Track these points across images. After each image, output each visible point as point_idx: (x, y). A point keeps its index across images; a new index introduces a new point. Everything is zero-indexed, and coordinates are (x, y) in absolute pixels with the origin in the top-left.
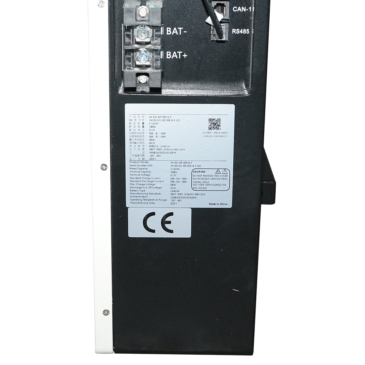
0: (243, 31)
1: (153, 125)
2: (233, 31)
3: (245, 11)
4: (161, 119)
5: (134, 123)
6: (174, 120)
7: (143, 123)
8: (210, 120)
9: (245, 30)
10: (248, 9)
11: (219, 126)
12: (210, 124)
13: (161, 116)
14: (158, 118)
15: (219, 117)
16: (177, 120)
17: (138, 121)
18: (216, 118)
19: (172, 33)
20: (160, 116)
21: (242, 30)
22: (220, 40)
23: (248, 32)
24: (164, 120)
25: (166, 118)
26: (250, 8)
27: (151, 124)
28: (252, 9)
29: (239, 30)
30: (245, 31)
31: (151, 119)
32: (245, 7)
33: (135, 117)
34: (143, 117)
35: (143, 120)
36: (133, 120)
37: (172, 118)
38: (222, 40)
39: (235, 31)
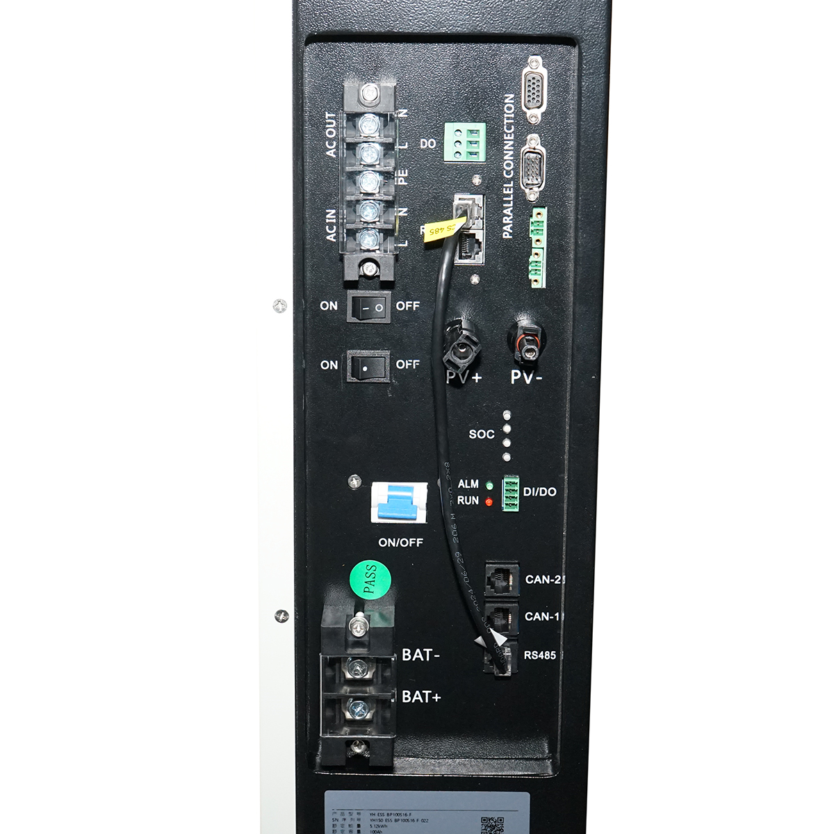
0: (544, 655)
1: (377, 829)
2: (526, 655)
3: (547, 619)
4: (393, 818)
5: (342, 826)
6: (416, 820)
7: (359, 826)
8: (483, 820)
9: (547, 654)
10: (553, 616)
11: (500, 830)
12: (484, 828)
13: (393, 812)
14: (386, 817)
15: (500, 815)
16: (423, 821)
17: (348, 822)
18: (496, 816)
19: (412, 658)
20: (389, 812)
21: (542, 653)
22: (501, 675)
23: (553, 656)
24: (399, 820)
25: (403, 817)
26: (557, 614)
27: (373, 826)
28: (560, 616)
29: (537, 652)
30: (549, 655)
31: (373, 817)
32: (548, 613)
33: (343, 814)
34: (359, 814)
35: (359, 820)
36: (340, 819)
37: (415, 815)
38: (505, 675)
39: (529, 655)
